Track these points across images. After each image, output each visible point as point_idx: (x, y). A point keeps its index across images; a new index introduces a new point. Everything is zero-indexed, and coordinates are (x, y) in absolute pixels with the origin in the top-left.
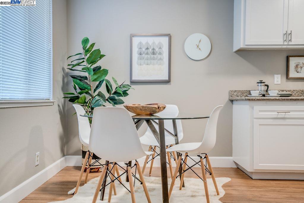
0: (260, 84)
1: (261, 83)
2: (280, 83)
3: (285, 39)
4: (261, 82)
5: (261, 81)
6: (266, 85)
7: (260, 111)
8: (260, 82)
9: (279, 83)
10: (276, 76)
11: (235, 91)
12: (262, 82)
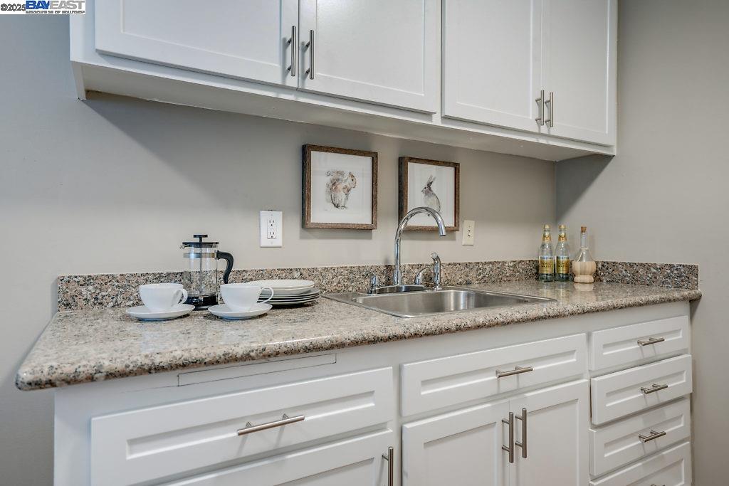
0: (193, 250)
1: (200, 245)
2: (281, 245)
3: (289, 64)
4: (200, 243)
5: (200, 237)
6: (220, 255)
7: (133, 442)
8: (197, 240)
9: (278, 242)
10: (265, 216)
11: (88, 280)
12: (204, 240)
